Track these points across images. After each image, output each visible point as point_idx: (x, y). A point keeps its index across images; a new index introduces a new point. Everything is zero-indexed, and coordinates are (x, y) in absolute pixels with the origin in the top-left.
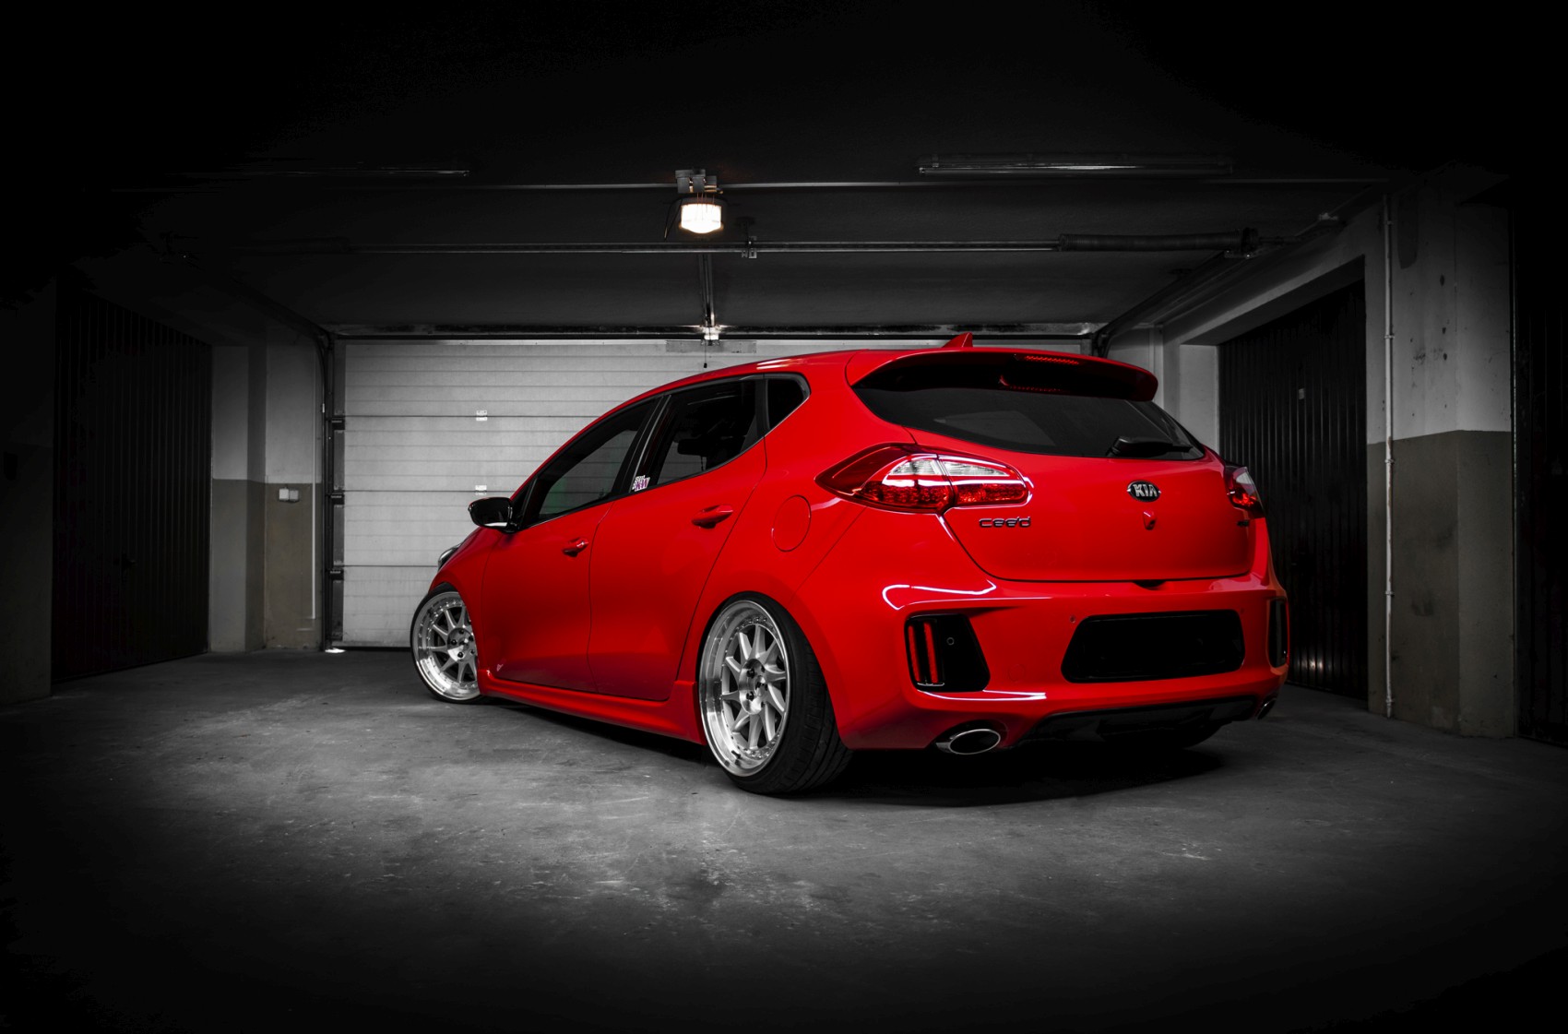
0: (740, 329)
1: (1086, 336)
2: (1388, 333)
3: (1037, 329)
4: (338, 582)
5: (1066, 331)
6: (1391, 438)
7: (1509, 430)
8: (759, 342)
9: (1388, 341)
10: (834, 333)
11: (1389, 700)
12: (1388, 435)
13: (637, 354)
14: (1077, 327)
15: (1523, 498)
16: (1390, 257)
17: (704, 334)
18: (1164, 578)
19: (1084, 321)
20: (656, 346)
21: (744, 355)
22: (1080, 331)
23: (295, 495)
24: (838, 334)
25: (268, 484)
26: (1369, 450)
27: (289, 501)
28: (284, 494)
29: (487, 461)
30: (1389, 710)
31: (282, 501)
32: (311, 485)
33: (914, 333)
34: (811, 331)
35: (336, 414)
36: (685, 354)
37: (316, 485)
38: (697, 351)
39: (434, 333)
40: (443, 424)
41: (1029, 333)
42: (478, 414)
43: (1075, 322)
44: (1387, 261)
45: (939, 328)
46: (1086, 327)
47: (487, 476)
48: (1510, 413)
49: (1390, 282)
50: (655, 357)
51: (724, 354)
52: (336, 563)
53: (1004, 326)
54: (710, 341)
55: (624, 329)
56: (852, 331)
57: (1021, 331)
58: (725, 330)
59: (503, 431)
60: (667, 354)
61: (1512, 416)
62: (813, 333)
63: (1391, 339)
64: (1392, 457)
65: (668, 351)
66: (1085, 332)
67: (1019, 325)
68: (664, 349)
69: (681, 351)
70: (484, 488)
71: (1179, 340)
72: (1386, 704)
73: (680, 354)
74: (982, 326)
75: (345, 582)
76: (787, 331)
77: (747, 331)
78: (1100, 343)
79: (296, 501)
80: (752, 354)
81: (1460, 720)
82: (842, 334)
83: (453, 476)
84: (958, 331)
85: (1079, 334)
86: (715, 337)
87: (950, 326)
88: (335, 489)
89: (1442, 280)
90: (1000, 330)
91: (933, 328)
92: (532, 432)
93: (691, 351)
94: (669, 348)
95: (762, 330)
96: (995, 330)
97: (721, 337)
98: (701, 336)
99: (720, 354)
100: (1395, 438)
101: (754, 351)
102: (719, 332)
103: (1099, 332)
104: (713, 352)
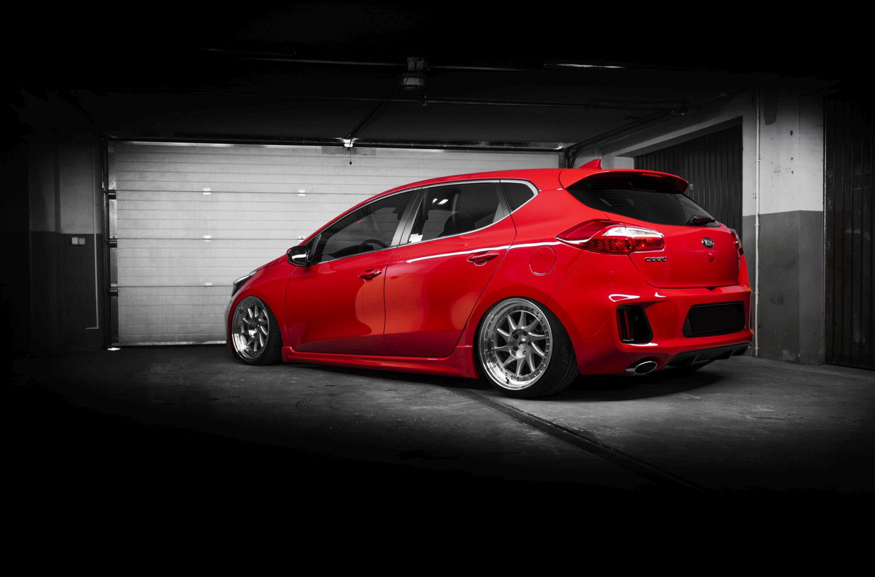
0: (366, 141)
1: (561, 150)
2: (757, 158)
3: (534, 146)
4: (114, 297)
5: (550, 147)
6: (758, 213)
7: (822, 210)
8: (378, 149)
9: (758, 163)
10: (421, 145)
11: (757, 348)
12: (757, 212)
13: (304, 155)
14: (556, 145)
15: (829, 245)
16: (759, 119)
17: (344, 143)
18: (714, 286)
19: (560, 142)
20: (316, 150)
21: (369, 156)
22: (557, 147)
23: (82, 242)
24: (423, 145)
25: (63, 234)
26: (743, 219)
27: (79, 245)
28: (75, 241)
29: (211, 220)
30: (757, 353)
31: (74, 245)
32: (93, 235)
33: (466, 146)
34: (407, 143)
35: (110, 189)
36: (333, 155)
37: (97, 235)
38: (341, 153)
40: (182, 196)
41: (530, 148)
42: (204, 190)
43: (555, 142)
44: (758, 121)
45: (480, 143)
46: (561, 145)
47: (211, 230)
48: (822, 202)
49: (759, 131)
50: (315, 156)
51: (357, 156)
52: (113, 285)
53: (516, 143)
54: (349, 148)
55: (295, 139)
56: (431, 144)
58: (356, 141)
59: (220, 201)
60: (323, 155)
61: (824, 203)
62: (409, 145)
63: (759, 162)
64: (759, 223)
65: (323, 153)
66: (560, 148)
67: (525, 143)
68: (321, 152)
69: (332, 154)
70: (209, 237)
71: (613, 154)
72: (755, 350)
73: (330, 155)
74: (504, 143)
75: (119, 297)
76: (393, 143)
77: (370, 142)
78: (570, 154)
79: (83, 246)
80: (374, 156)
81: (799, 356)
82: (425, 145)
83: (189, 229)
84: (491, 145)
85: (557, 149)
86: (351, 146)
87: (486, 142)
88: (111, 237)
89: (792, 133)
90: (514, 146)
91: (477, 143)
92: (240, 202)
93: (337, 153)
94: (324, 152)
95: (379, 142)
96: (512, 146)
97: (354, 145)
98: (343, 144)
99: (355, 156)
100: (761, 213)
101: (375, 155)
102: (352, 142)
103: (569, 148)
104: (351, 154)
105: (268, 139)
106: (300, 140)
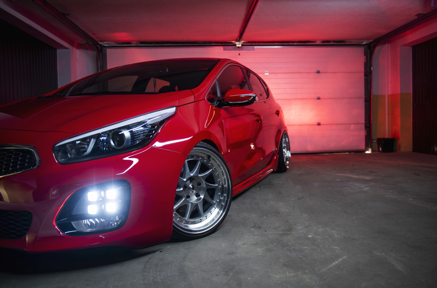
0: (249, 42)
1: (365, 45)
3: (349, 42)
5: (359, 43)
19: (364, 40)
20: (220, 48)
21: (250, 51)
33: (308, 44)
34: (273, 43)
36: (230, 51)
38: (234, 50)
39: (139, 45)
41: (347, 44)
43: (361, 40)
45: (317, 42)
50: (219, 53)
56: (287, 43)
57: (344, 43)
58: (244, 43)
60: (224, 52)
65: (224, 50)
66: (365, 43)
67: (343, 41)
68: (222, 50)
73: (228, 51)
74: (331, 41)
76: (265, 43)
77: (251, 43)
84: (323, 43)
85: (363, 44)
86: (240, 46)
87: (320, 41)
90: (337, 43)
91: (315, 42)
93: (232, 50)
95: (256, 43)
96: (335, 43)
97: (242, 45)
98: (235, 45)
99: (242, 51)
101: (254, 50)
102: (240, 44)
103: (371, 43)
104: (239, 50)
105: (193, 44)
106: (210, 44)
